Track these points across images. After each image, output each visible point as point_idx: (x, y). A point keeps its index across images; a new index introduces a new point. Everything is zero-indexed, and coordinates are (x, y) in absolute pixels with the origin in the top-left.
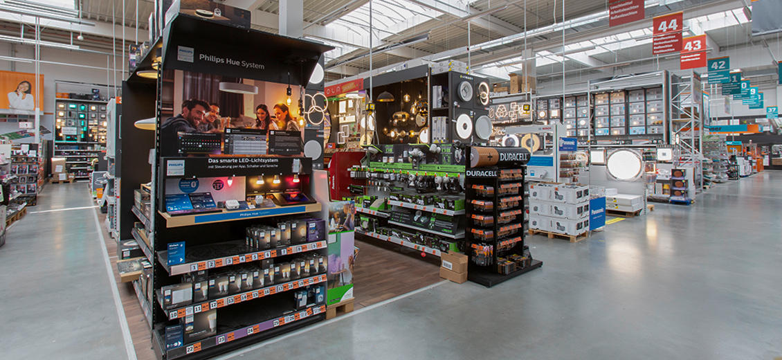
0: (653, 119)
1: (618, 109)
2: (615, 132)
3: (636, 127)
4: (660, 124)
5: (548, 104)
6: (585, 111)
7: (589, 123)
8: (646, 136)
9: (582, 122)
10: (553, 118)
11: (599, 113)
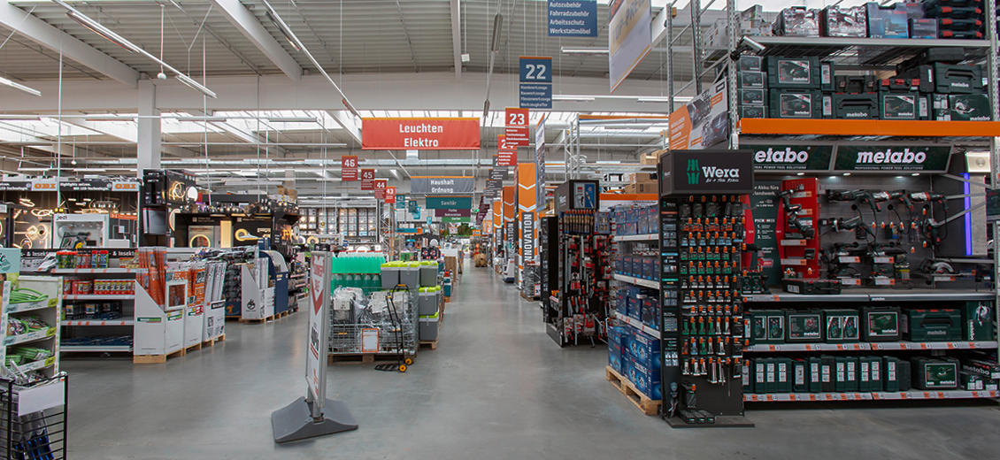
0: (371, 227)
1: (353, 220)
2: (351, 234)
3: (363, 233)
4: (375, 230)
5: (308, 212)
6: (334, 219)
7: (336, 228)
8: (367, 237)
9: (331, 227)
10: (311, 223)
11: (342, 221)
